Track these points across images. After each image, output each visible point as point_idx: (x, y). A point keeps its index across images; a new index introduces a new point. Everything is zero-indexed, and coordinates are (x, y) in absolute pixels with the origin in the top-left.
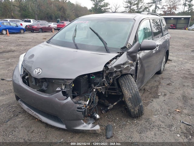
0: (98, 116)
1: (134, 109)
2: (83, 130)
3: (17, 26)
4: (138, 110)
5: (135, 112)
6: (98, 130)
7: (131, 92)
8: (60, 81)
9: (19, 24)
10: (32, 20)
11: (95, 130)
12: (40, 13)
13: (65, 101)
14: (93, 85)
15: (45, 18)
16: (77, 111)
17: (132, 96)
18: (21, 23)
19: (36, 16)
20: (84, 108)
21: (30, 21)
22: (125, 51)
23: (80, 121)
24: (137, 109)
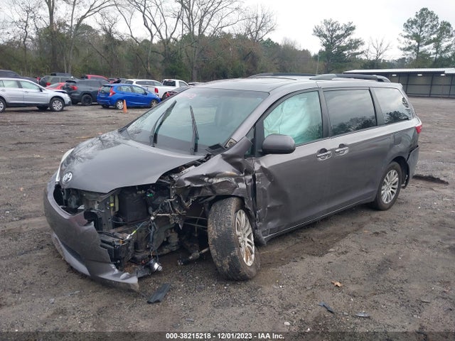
0: (156, 266)
1: (221, 261)
2: (111, 281)
3: (146, 94)
4: (229, 264)
5: (225, 269)
6: (133, 284)
7: (219, 228)
8: (91, 196)
9: (151, 89)
10: (177, 82)
11: (127, 284)
12: (203, 66)
13: (86, 228)
14: (150, 209)
15: (212, 76)
16: (101, 246)
17: (218, 236)
18: (157, 87)
19: (195, 73)
20: (118, 244)
21: (173, 84)
22: (219, 152)
23: (107, 265)
24: (226, 262)
